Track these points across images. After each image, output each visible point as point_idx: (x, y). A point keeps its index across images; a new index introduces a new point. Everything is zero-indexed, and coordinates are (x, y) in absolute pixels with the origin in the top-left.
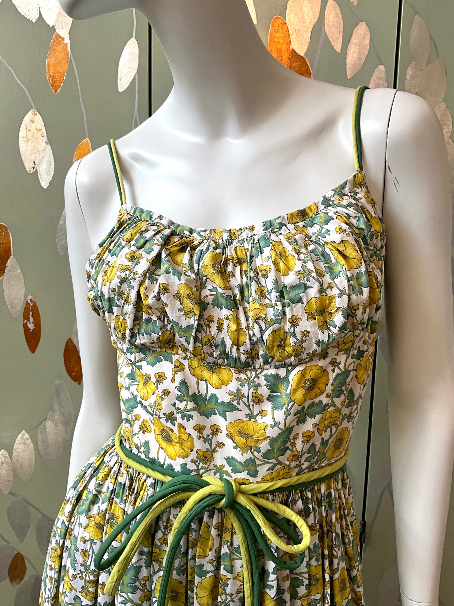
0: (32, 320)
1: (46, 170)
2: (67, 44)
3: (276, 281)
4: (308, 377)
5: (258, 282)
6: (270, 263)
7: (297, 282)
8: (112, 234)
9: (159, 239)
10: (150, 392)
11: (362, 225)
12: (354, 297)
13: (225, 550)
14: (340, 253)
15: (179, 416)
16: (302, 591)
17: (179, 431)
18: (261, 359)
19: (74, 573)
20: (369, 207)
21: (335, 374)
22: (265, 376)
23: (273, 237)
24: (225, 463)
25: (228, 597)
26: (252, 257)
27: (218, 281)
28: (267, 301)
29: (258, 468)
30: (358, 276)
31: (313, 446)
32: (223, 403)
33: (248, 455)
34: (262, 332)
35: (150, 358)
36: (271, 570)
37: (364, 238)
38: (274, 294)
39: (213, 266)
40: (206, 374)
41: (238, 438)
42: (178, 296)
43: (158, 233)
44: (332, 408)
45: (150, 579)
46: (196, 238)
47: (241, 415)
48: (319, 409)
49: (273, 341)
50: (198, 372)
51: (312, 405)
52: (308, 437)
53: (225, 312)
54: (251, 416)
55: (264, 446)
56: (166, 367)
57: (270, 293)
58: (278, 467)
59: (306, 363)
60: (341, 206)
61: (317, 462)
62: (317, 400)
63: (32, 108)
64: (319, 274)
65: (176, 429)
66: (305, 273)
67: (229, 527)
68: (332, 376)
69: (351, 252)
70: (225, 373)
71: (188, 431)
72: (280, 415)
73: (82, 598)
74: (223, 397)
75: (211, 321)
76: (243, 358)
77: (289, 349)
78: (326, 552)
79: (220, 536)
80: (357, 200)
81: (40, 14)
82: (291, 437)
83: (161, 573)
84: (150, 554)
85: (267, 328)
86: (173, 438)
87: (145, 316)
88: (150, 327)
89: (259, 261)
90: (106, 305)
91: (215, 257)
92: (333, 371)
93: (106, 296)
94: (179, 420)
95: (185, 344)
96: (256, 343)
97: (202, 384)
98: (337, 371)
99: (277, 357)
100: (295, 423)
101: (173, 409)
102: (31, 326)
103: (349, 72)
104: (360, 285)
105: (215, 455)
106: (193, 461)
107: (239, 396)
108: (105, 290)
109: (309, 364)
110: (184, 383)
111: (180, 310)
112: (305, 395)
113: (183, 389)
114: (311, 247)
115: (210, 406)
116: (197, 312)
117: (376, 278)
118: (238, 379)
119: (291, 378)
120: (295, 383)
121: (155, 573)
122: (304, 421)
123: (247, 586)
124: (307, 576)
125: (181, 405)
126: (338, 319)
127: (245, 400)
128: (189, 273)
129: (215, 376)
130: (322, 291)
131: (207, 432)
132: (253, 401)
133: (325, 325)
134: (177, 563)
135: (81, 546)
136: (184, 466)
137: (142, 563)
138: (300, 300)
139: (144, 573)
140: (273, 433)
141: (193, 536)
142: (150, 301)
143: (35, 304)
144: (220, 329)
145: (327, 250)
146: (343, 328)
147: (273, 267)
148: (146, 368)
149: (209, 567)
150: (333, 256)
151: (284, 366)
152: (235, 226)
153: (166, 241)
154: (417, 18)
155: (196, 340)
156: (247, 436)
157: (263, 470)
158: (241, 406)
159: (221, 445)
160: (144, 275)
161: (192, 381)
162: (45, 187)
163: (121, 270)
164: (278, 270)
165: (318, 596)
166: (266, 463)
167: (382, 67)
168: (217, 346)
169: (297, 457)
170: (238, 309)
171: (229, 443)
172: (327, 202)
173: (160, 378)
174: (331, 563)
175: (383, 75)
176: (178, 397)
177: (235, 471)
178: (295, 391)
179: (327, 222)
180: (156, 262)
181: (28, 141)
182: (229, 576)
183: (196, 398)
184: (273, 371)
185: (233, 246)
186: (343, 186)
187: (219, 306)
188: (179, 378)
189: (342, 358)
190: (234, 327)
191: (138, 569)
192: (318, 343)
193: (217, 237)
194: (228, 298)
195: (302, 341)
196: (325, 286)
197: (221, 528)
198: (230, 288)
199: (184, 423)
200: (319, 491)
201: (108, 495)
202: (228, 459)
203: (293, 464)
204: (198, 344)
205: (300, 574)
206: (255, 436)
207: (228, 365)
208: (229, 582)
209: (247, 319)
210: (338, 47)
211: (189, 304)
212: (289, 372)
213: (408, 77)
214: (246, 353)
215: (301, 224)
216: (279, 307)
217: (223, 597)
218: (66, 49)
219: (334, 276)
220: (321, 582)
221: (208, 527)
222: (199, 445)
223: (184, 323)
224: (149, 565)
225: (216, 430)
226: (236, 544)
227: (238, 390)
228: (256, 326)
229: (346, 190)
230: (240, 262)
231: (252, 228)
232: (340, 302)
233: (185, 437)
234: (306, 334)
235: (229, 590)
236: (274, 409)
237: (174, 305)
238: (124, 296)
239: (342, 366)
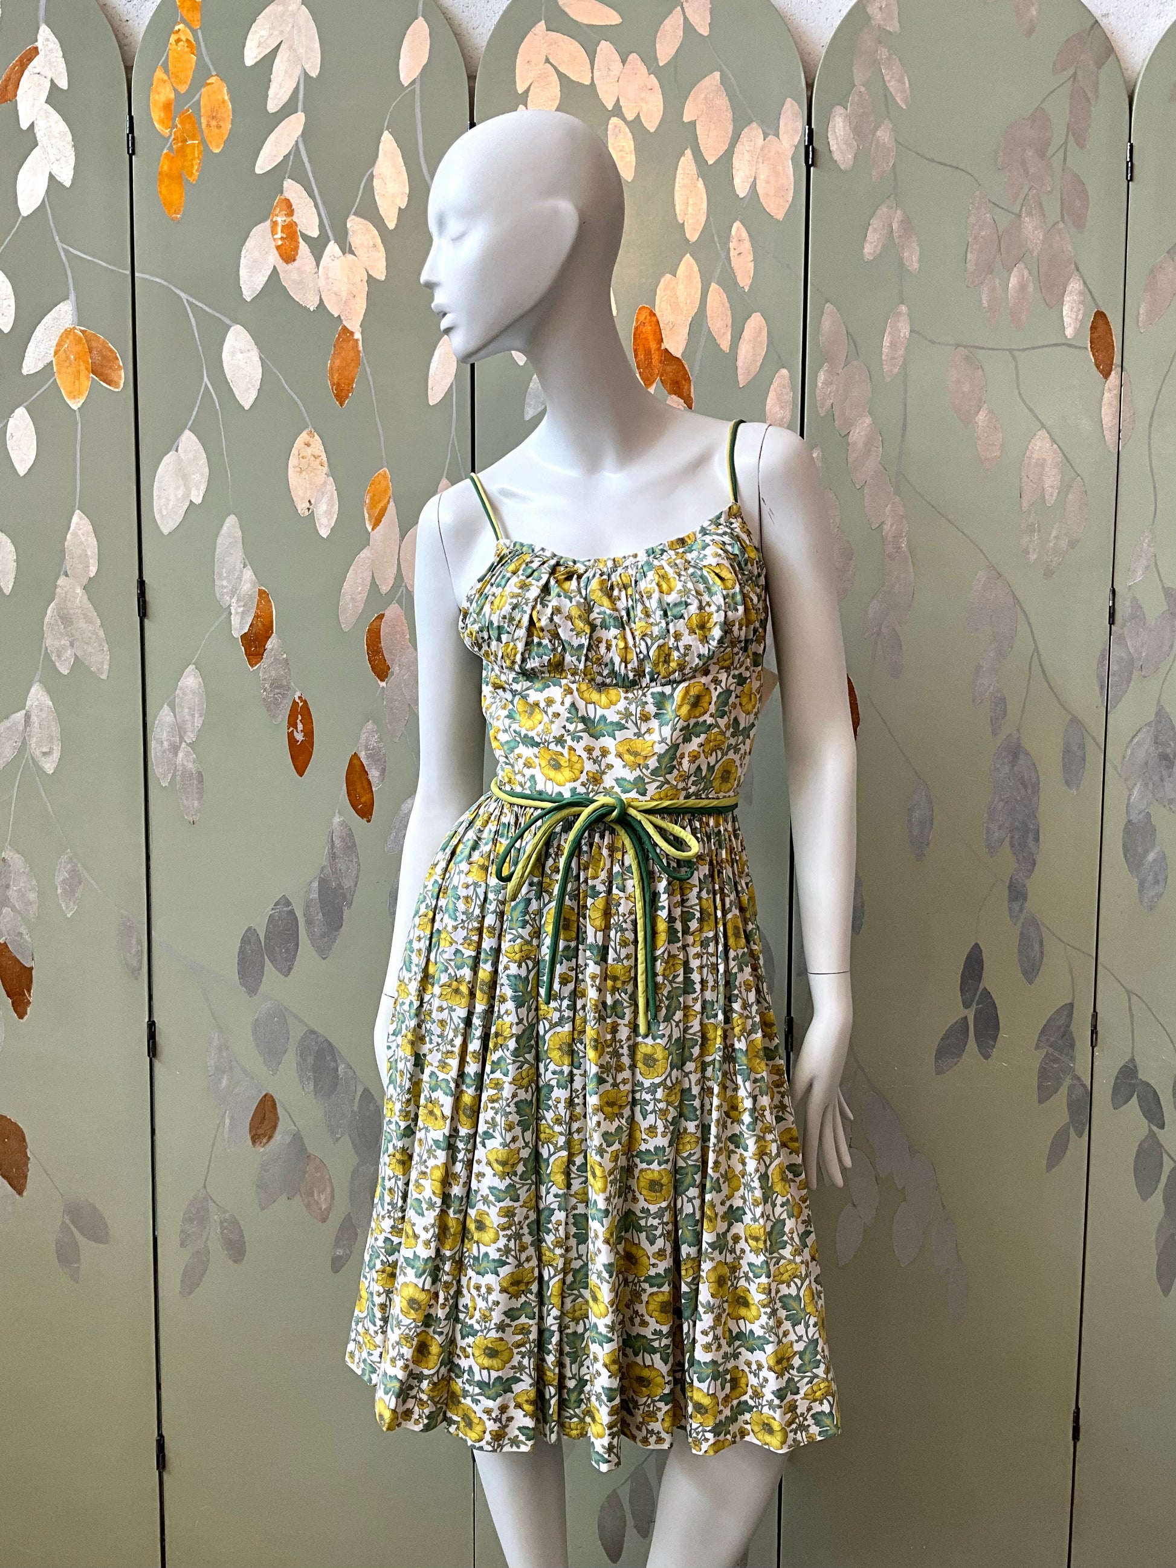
0: (300, 727)
1: (326, 512)
2: (357, 340)
3: (660, 601)
4: (692, 693)
5: (643, 603)
6: (654, 585)
7: (678, 600)
8: (492, 568)
9: (546, 568)
10: (537, 722)
11: (737, 552)
12: (730, 613)
13: (617, 868)
14: (717, 574)
15: (568, 738)
16: (694, 925)
17: (569, 754)
18: (648, 677)
19: (455, 923)
20: (744, 536)
21: (717, 693)
22: (652, 694)
23: (656, 563)
24: (614, 784)
25: (621, 918)
26: (636, 582)
27: (606, 602)
28: (652, 620)
29: (647, 786)
30: (734, 595)
31: (699, 768)
32: (612, 723)
33: (637, 773)
34: (648, 649)
35: (538, 685)
36: (662, 891)
37: (739, 564)
38: (659, 613)
39: (601, 590)
40: (595, 696)
41: (627, 757)
42: (569, 618)
43: (544, 563)
44: (716, 730)
45: (539, 913)
46: (580, 568)
47: (629, 734)
48: (703, 729)
49: (659, 656)
50: (586, 695)
51: (697, 724)
52: (694, 758)
53: (614, 632)
54: (638, 735)
55: (653, 763)
56: (555, 692)
57: (654, 613)
58: (666, 786)
59: (690, 679)
60: (717, 534)
61: (704, 790)
62: (701, 720)
63: (307, 427)
64: (698, 593)
65: (565, 752)
66: (686, 592)
67: (620, 846)
68: (715, 695)
69: (725, 574)
70: (613, 692)
71: (578, 753)
72: (667, 731)
73: (464, 951)
74: (612, 716)
75: (600, 642)
76: (631, 675)
77: (673, 665)
78: (717, 887)
79: (611, 856)
80: (732, 529)
81: (321, 299)
82: (678, 754)
83: (553, 904)
84: (540, 883)
85: (652, 644)
86: (562, 763)
87: (536, 640)
88: (541, 650)
89: (642, 585)
90: (494, 634)
91: (602, 582)
92: (716, 689)
93: (496, 624)
94: (569, 742)
95: (576, 663)
96: (643, 660)
97: (591, 707)
98: (719, 690)
99: (663, 673)
100: (680, 740)
101: (563, 732)
102: (299, 737)
103: (740, 378)
104: (736, 604)
105: (604, 777)
106: (583, 784)
107: (627, 715)
108: (495, 620)
109: (692, 681)
110: (573, 705)
111: (572, 630)
112: (689, 711)
113: (573, 711)
114: (691, 570)
115: (598, 728)
116: (588, 631)
117: (752, 600)
118: (626, 698)
119: (675, 695)
120: (679, 699)
121: (545, 905)
122: (690, 740)
123: (639, 905)
124: (698, 908)
125: (571, 727)
126: (717, 633)
127: (633, 718)
128: (578, 598)
129: (603, 697)
130: (701, 608)
131: (596, 753)
132: (640, 718)
133: (705, 640)
134: (569, 886)
135: (462, 892)
136: (573, 791)
137: (532, 895)
138: (682, 617)
139: (534, 905)
140: (661, 749)
141: (585, 858)
142: (544, 622)
143: (305, 702)
144: (608, 649)
145: (705, 573)
146: (721, 641)
147: (656, 588)
148: (534, 696)
149: (601, 888)
150: (711, 578)
151: (669, 683)
152: (618, 555)
153: (553, 571)
154: (829, 307)
155: (586, 660)
156: (636, 754)
157: (652, 788)
158: (630, 725)
159: (610, 766)
160: (536, 600)
161: (581, 704)
162: (325, 536)
163: (512, 597)
164: (661, 592)
165: (711, 934)
166: (654, 781)
167: (784, 372)
168: (606, 665)
169: (685, 778)
170: (624, 629)
171: (618, 763)
172: (704, 531)
173: (550, 702)
174: (723, 901)
175: (787, 381)
176: (568, 720)
177: (625, 792)
178: (680, 706)
179: (704, 548)
180: (546, 589)
181: (301, 472)
182: (622, 894)
183: (584, 720)
184: (659, 689)
185: (618, 573)
186: (719, 517)
187: (607, 628)
188: (568, 700)
189: (723, 676)
190: (622, 645)
191: (528, 901)
192: (699, 656)
193: (601, 566)
194: (616, 618)
195: (685, 655)
196: (704, 604)
197: (612, 849)
198: (617, 610)
199: (574, 744)
200: (708, 824)
201: (492, 836)
202: (617, 780)
203: (681, 785)
204: (589, 663)
205: (691, 907)
206: (643, 753)
207: (616, 685)
208: (622, 901)
209: (634, 638)
210: (725, 344)
211: (580, 624)
212: (674, 690)
213: (820, 384)
214: (634, 670)
215: (681, 550)
216: (664, 624)
217: (616, 918)
218: (357, 346)
219: (711, 594)
220: (713, 917)
221: (600, 848)
222: (589, 766)
223: (575, 643)
224: (539, 897)
225: (605, 753)
226: (627, 864)
227: (626, 709)
228: (643, 643)
229: (722, 520)
230: (625, 587)
231: (635, 556)
232: (718, 617)
233: (575, 759)
234: (688, 647)
235: (621, 910)
236: (661, 725)
237: (566, 625)
238: (515, 623)
239: (723, 684)
